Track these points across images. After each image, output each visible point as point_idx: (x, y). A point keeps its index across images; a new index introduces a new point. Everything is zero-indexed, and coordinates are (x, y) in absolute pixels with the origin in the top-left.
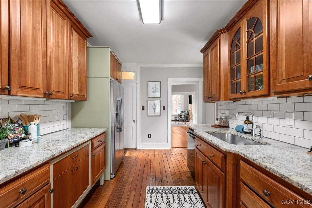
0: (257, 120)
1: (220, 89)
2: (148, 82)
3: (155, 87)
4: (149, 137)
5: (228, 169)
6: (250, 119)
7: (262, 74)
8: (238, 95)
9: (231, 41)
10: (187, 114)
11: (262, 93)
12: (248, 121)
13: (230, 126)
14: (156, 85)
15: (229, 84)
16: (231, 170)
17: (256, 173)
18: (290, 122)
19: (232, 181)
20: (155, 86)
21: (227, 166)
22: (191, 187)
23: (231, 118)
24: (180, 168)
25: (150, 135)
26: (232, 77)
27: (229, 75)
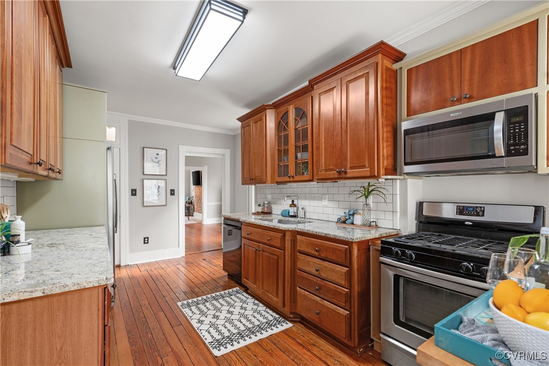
0: (301, 203)
1: (266, 171)
2: (143, 148)
3: (156, 158)
4: (145, 243)
5: (286, 246)
6: (295, 202)
7: (308, 162)
8: (286, 179)
9: (279, 121)
10: (189, 203)
11: (308, 179)
12: (293, 205)
13: (273, 213)
14: (158, 154)
15: (276, 166)
16: (290, 245)
17: (309, 240)
18: (325, 203)
19: (290, 255)
20: (157, 156)
21: (286, 243)
22: (235, 289)
23: (275, 203)
24: (211, 275)
25: (148, 238)
26: (280, 160)
27: (276, 156)
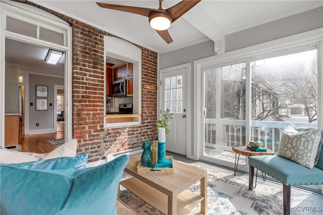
2: (36, 86)
3: (43, 90)
4: (37, 126)
25: (38, 124)
